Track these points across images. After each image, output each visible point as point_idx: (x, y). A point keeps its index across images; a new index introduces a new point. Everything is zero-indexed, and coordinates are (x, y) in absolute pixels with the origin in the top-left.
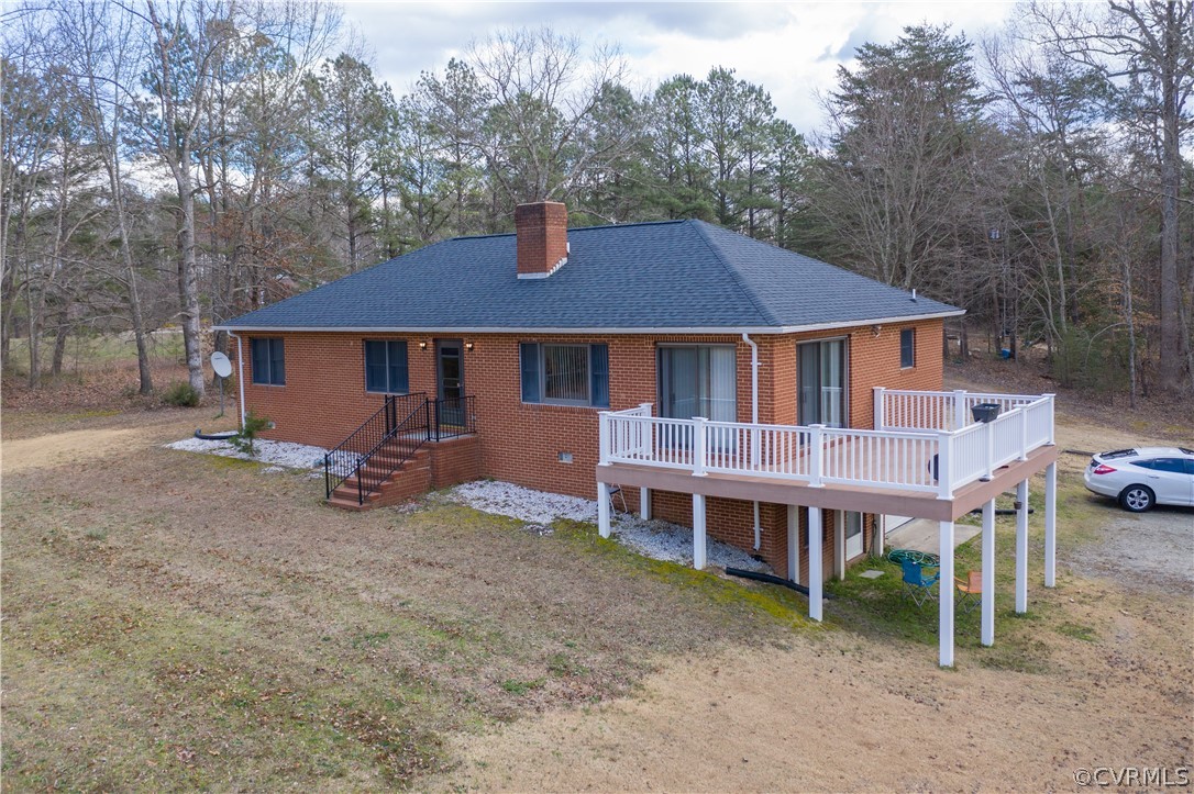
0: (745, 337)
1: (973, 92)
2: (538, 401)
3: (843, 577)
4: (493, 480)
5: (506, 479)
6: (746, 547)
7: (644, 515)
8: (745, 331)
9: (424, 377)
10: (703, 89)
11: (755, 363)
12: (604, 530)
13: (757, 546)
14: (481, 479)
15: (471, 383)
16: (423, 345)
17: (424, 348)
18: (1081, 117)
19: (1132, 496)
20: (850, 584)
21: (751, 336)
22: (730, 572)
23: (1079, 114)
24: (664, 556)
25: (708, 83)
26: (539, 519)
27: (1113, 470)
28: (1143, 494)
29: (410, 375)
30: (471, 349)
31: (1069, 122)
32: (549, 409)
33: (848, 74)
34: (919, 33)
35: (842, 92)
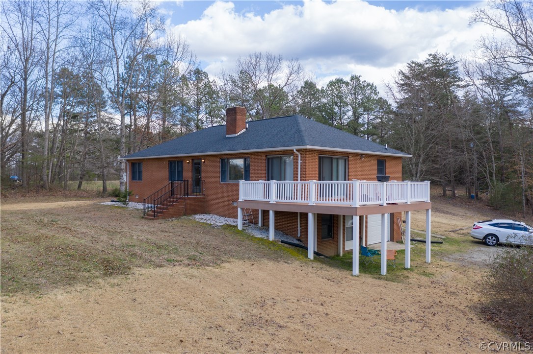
0: (295, 151)
1: (459, 83)
2: (226, 181)
3: (341, 255)
4: (210, 214)
5: (214, 213)
6: (295, 236)
7: (260, 225)
8: (294, 148)
9: (188, 174)
10: (347, 84)
11: (300, 162)
12: (240, 227)
13: (299, 235)
14: (205, 213)
15: (203, 176)
16: (188, 161)
17: (189, 163)
18: (511, 94)
19: (489, 239)
20: (344, 258)
21: (297, 150)
22: (282, 242)
23: (510, 93)
24: (260, 236)
25: (350, 82)
26: (218, 224)
27: (481, 227)
28: (494, 238)
29: (184, 174)
30: (204, 162)
31: (504, 96)
32: (229, 184)
33: (403, 74)
34: (435, 57)
35: (402, 82)
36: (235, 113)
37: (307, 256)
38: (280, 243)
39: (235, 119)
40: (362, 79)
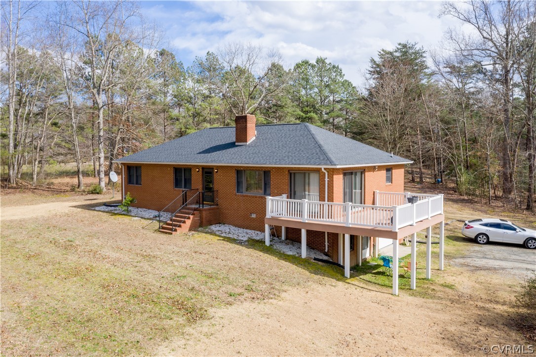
0: (323, 170)
1: (426, 70)
2: (242, 193)
3: (360, 265)
4: (224, 224)
5: (229, 224)
6: (322, 251)
7: (283, 238)
8: (323, 167)
9: (197, 181)
10: (313, 66)
11: (326, 179)
12: (267, 243)
13: (326, 251)
14: (220, 223)
15: (216, 186)
16: (197, 170)
17: (198, 171)
18: (472, 82)
19: (480, 238)
20: (363, 267)
21: (325, 169)
22: (315, 259)
23: (471, 81)
24: (290, 253)
25: (316, 64)
26: (242, 239)
27: (472, 227)
28: (484, 237)
29: (192, 182)
30: (217, 172)
31: (466, 84)
32: (247, 196)
33: (375, 62)
34: (405, 46)
35: (372, 70)
36: (246, 121)
37: (343, 275)
38: (314, 261)
39: (246, 128)
40: (327, 61)
